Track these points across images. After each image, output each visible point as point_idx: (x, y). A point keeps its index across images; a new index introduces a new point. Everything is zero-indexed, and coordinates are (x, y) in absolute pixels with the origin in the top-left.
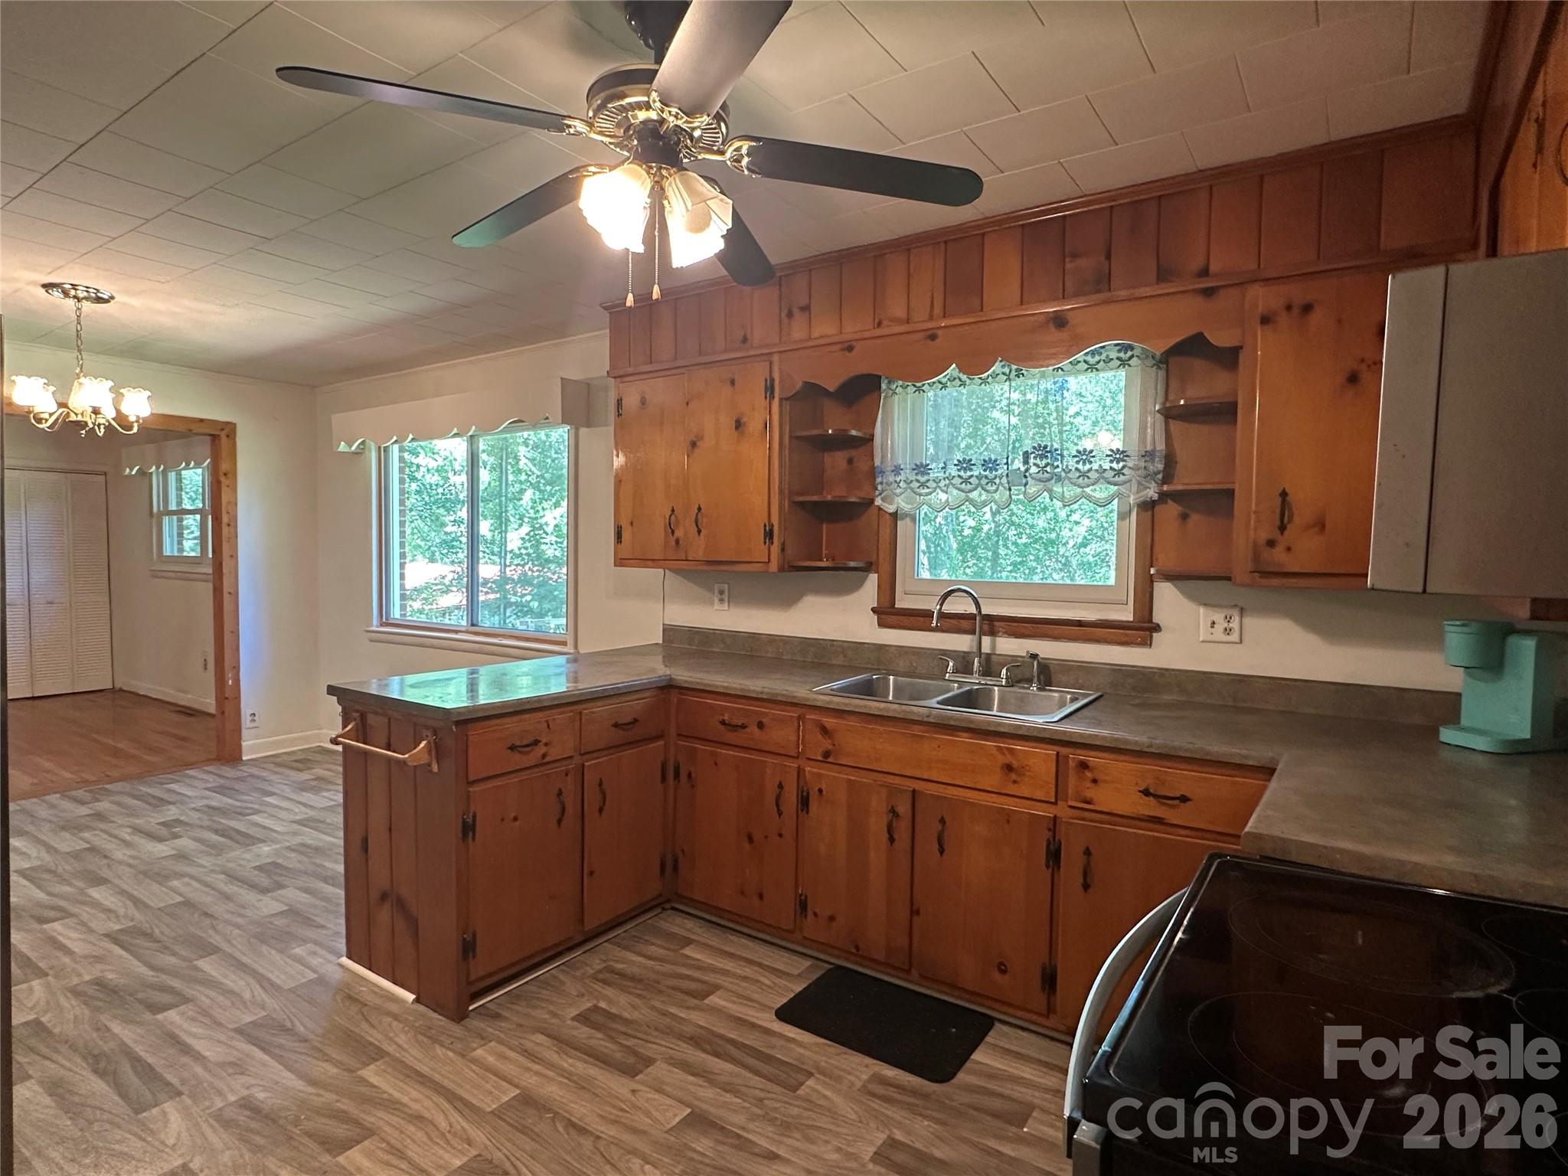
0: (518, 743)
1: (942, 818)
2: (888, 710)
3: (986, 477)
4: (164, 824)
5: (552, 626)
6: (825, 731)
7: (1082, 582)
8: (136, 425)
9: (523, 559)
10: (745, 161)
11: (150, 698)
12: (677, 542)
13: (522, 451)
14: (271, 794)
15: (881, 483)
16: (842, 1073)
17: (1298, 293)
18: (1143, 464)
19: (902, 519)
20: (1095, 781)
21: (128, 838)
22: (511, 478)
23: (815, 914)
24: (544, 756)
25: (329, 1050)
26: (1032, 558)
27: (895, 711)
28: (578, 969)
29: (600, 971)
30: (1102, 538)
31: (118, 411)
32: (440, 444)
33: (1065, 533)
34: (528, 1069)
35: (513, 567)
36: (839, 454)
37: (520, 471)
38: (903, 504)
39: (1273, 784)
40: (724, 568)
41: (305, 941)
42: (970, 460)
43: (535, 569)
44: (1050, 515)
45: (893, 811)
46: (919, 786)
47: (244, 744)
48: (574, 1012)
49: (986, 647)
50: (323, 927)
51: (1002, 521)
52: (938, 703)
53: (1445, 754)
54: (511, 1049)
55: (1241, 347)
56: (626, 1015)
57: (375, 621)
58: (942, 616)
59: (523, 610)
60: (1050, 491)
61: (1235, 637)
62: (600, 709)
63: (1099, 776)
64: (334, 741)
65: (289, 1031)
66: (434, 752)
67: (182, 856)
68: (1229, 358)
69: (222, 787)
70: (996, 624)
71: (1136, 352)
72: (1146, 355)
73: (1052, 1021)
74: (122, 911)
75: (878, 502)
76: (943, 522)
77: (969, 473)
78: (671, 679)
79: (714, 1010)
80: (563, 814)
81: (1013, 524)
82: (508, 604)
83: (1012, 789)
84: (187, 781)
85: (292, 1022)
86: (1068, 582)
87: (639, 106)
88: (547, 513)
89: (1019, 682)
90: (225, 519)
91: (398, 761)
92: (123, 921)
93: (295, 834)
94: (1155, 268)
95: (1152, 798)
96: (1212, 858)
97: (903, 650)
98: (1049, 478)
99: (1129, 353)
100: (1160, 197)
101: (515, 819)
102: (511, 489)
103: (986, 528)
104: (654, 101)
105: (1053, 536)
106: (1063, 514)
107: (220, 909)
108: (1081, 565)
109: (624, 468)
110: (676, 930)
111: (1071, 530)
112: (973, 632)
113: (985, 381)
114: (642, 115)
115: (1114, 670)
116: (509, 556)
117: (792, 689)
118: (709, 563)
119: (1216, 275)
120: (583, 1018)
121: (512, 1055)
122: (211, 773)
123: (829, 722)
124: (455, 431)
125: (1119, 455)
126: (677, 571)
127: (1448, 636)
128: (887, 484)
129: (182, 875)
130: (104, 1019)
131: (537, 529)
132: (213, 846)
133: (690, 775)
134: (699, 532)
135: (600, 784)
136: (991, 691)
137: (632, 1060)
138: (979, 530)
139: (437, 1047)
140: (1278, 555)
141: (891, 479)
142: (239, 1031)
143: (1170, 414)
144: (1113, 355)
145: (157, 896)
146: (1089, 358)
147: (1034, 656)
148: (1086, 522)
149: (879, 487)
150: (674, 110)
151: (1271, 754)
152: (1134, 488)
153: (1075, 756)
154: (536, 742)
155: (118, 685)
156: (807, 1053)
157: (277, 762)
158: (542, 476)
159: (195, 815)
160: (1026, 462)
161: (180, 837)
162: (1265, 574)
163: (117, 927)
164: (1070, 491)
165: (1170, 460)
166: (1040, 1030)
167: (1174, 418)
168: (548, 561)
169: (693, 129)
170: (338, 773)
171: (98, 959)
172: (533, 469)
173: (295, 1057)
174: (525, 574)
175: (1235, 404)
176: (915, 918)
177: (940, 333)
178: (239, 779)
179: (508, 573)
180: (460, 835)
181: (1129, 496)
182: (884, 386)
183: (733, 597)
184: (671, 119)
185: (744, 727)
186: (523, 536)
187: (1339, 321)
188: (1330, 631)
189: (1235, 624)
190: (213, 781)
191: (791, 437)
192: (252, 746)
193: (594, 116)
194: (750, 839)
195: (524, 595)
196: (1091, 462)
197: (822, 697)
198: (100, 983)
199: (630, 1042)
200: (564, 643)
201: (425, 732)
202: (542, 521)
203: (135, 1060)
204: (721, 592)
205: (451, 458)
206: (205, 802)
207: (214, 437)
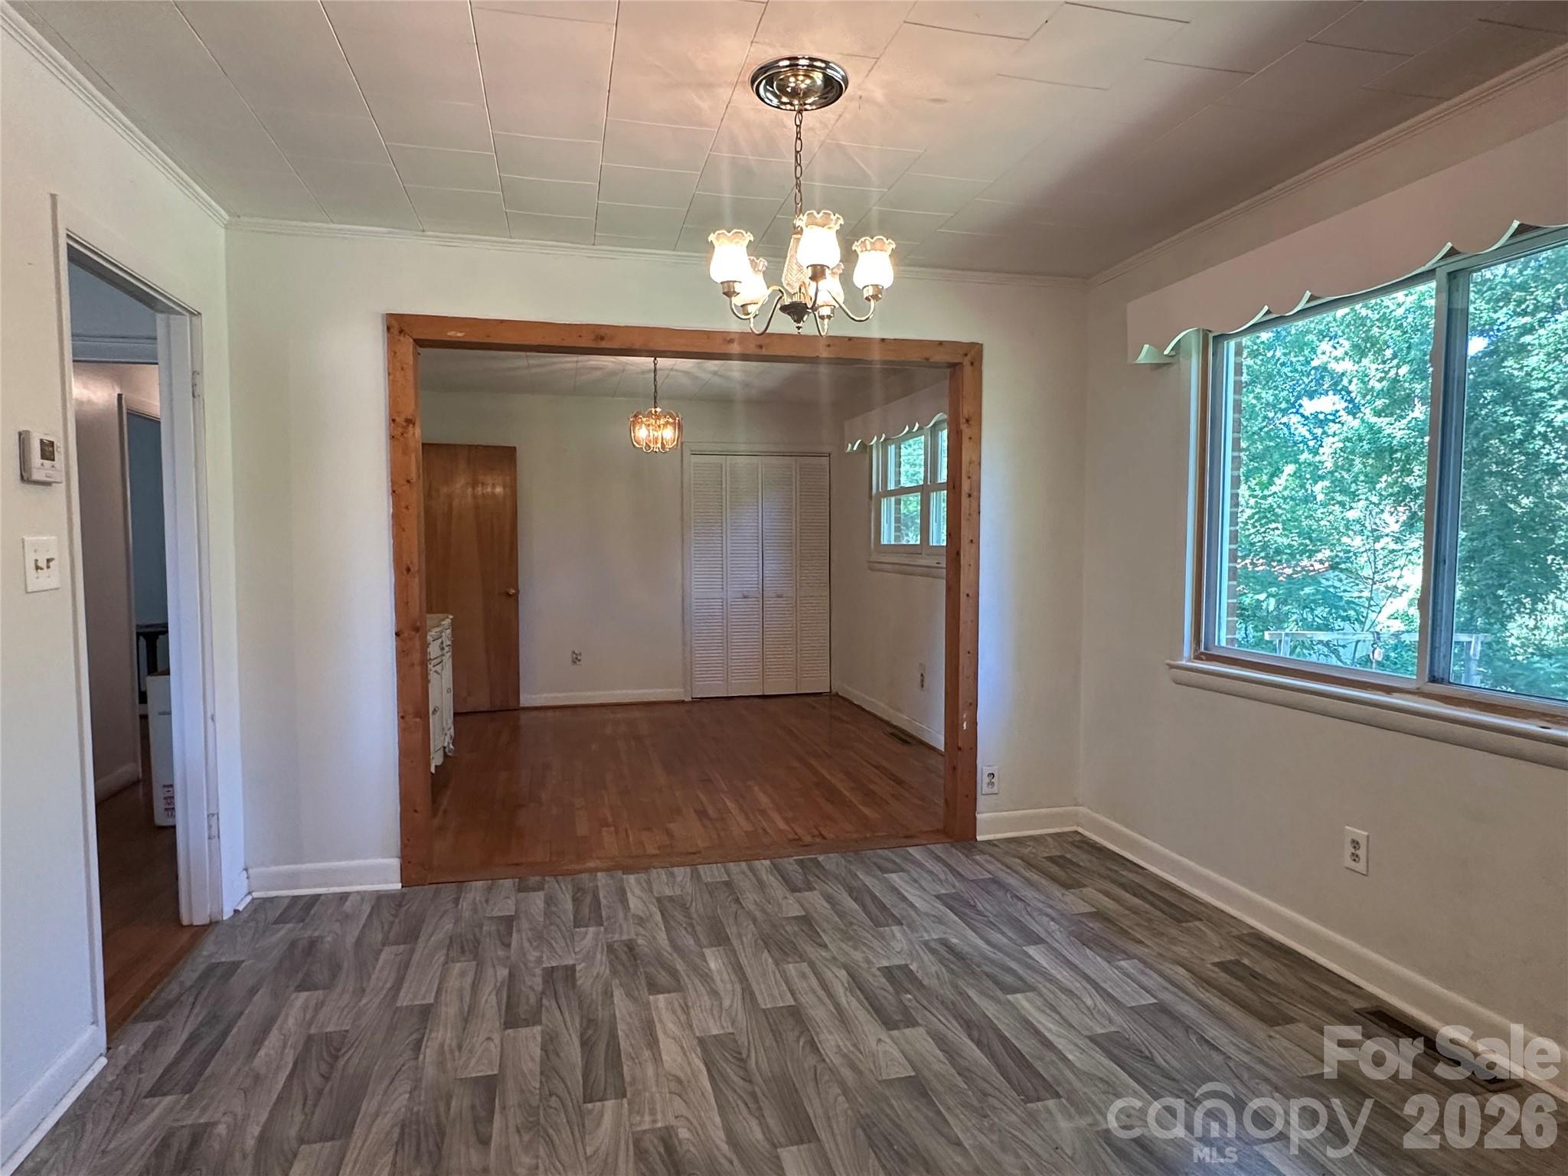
207: (953, 366)
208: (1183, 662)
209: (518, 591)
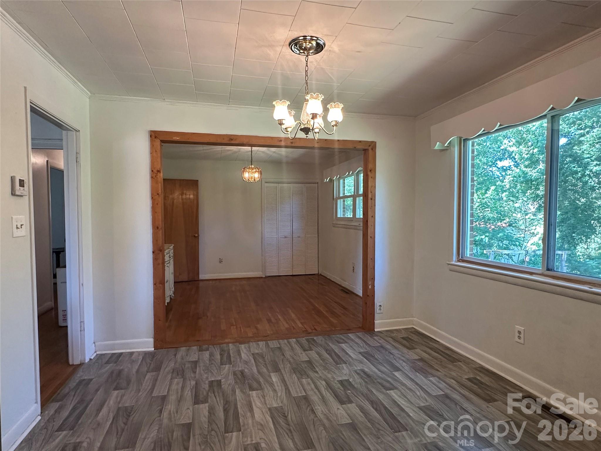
11: (331, 281)
47: (376, 322)
57: (455, 258)
90: (370, 196)
122: (361, 338)
155: (320, 273)
192: (379, 323)
207: (365, 150)
208: (453, 263)
209: (198, 235)
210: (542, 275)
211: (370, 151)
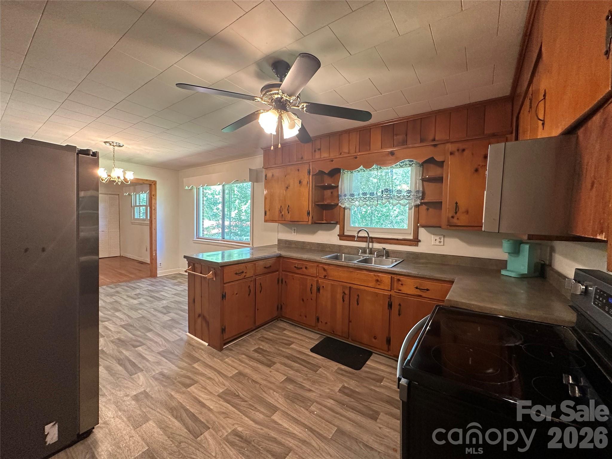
0: (237, 272)
1: (358, 295)
2: (342, 264)
3: (371, 198)
4: (135, 294)
5: (244, 239)
6: (324, 270)
7: (396, 228)
8: (129, 181)
9: (236, 220)
10: (305, 109)
11: (131, 259)
12: (282, 215)
13: (236, 189)
14: (166, 286)
15: (341, 199)
16: (329, 367)
17: (461, 146)
18: (416, 194)
19: (346, 209)
20: (402, 285)
21: (125, 298)
22: (232, 196)
23: (321, 322)
24: (245, 276)
25: (184, 359)
26: (382, 220)
27: (345, 264)
28: (254, 336)
29: (260, 337)
30: (402, 215)
31: (124, 177)
32: (212, 187)
33: (392, 213)
34: (240, 365)
35: (233, 222)
36: (328, 191)
37: (235, 194)
38: (347, 205)
39: (454, 286)
40: (295, 223)
41: (176, 328)
42: (366, 193)
43: (239, 222)
44: (387, 208)
45: (344, 293)
46: (351, 285)
47: (158, 272)
48: (253, 349)
49: (370, 247)
50: (182, 324)
51: (373, 210)
52: (357, 262)
53: (502, 277)
54: (236, 359)
55: (444, 161)
56: (268, 350)
57: (195, 237)
58: (358, 237)
59: (236, 234)
60: (389, 202)
61: (442, 244)
62: (261, 263)
63: (404, 283)
64: (186, 271)
65: (173, 353)
66: (214, 275)
67: (141, 304)
68: (441, 164)
69: (151, 284)
70: (373, 239)
71: (414, 162)
72: (417, 163)
73: (390, 352)
74: (124, 319)
75: (340, 204)
76: (356, 210)
77: (366, 196)
78: (281, 255)
79: (292, 349)
80: (250, 292)
81: (376, 210)
82: (231, 233)
83: (379, 287)
84: (142, 282)
85: (174, 351)
86: (393, 227)
87: (276, 94)
88: (243, 206)
89: (380, 256)
90: (153, 208)
91: (204, 277)
92: (125, 322)
93: (173, 298)
94: (420, 139)
95: (418, 290)
96: (437, 306)
97: (346, 247)
98: (389, 198)
99: (412, 163)
100: (421, 118)
101: (237, 294)
102: (232, 200)
103: (369, 211)
104: (280, 93)
105: (388, 214)
106: (391, 208)
107: (153, 319)
108: (396, 222)
109: (267, 194)
110: (281, 326)
111: (393, 212)
112: (367, 242)
113: (370, 170)
114: (276, 96)
115: (407, 253)
116: (232, 219)
117: (315, 258)
118: (291, 221)
119: (438, 141)
120: (256, 351)
121: (236, 361)
122: (149, 280)
123: (326, 267)
124: (219, 183)
125: (409, 192)
126: (281, 224)
127: (503, 244)
128: (342, 199)
129: (141, 309)
130: (121, 349)
131: (240, 211)
132: (150, 301)
133: (286, 282)
134: (289, 212)
135: (261, 284)
136: (372, 259)
137: (269, 363)
138: (367, 212)
139: (215, 358)
140: (455, 221)
141: (344, 198)
142: (159, 353)
143: (423, 180)
144: (408, 163)
145: (134, 315)
146: (400, 164)
147: (384, 249)
148: (398, 210)
149: (340, 200)
150: (285, 95)
151: (452, 277)
152: (413, 201)
153: (396, 277)
154: (243, 272)
155: (121, 255)
156: (320, 361)
157: (167, 277)
158: (241, 196)
159: (145, 292)
160: (382, 193)
161: (140, 298)
162: (451, 226)
163: (123, 324)
164: (395, 202)
165: (424, 193)
166: (385, 355)
167: (425, 181)
168: (243, 220)
169: (290, 100)
170: (186, 281)
171: (119, 332)
172: (239, 194)
173: (175, 361)
174: (236, 224)
175: (442, 178)
176: (350, 323)
177: (358, 156)
178: (157, 282)
179: (232, 224)
180: (221, 298)
181: (412, 203)
182: (341, 172)
183: (298, 231)
184: (285, 97)
185: (301, 268)
186: (236, 213)
187: (473, 154)
188: (470, 242)
189: (442, 240)
190: (149, 282)
191: (315, 186)
192: (160, 273)
193: (263, 96)
194: (303, 300)
195: (236, 230)
196: (401, 194)
197: (324, 260)
198: (119, 339)
199: (269, 358)
200: (249, 244)
201: (212, 269)
202: (241, 209)
203: (130, 361)
204: (295, 230)
205: (215, 191)
206: (147, 288)
207: (150, 185)
208: (195, 239)
210: (221, 241)
211: (153, 186)
